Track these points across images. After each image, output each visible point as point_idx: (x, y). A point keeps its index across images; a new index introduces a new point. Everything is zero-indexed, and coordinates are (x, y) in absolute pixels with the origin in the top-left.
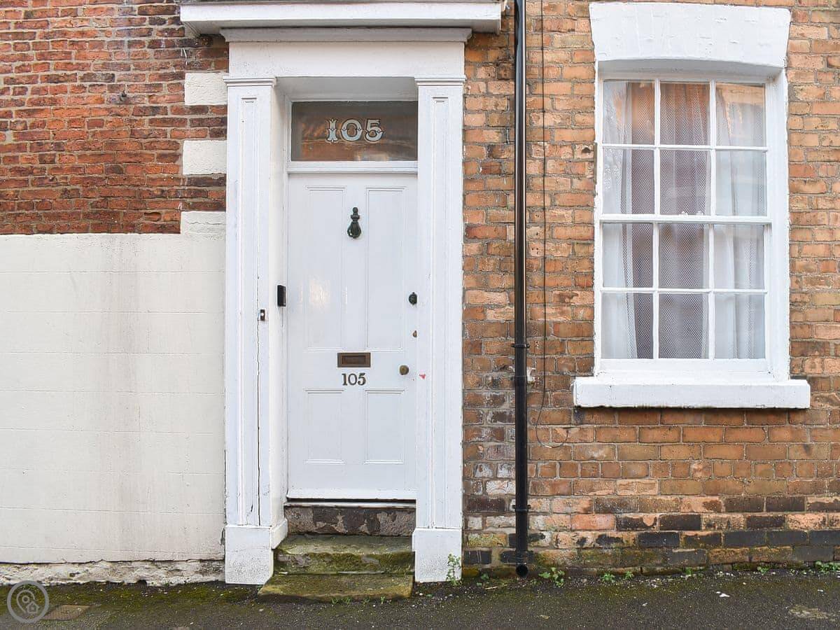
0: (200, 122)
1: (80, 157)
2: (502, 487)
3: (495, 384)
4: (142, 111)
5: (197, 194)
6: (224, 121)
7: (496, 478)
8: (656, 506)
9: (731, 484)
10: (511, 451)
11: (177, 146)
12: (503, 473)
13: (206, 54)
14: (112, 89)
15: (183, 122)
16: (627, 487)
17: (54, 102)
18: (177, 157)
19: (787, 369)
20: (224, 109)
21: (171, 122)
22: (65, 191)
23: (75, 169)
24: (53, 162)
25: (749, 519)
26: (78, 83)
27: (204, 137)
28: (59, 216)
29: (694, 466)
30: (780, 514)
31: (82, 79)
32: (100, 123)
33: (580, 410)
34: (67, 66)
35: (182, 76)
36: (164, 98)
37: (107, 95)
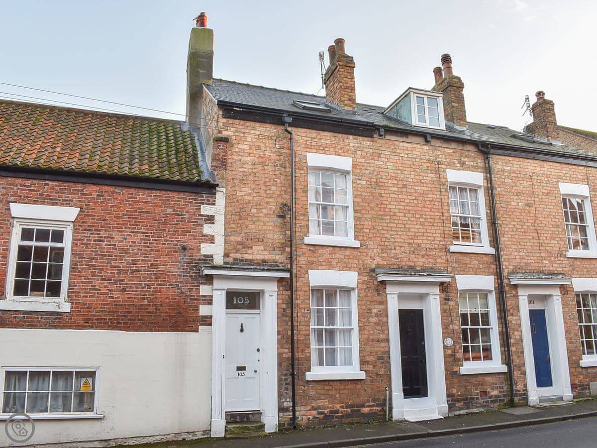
0: (205, 300)
1: (168, 309)
2: (288, 404)
3: (286, 375)
4: (187, 296)
5: (204, 321)
6: (212, 300)
7: (286, 401)
8: (328, 408)
9: (346, 400)
10: (291, 394)
11: (198, 307)
12: (288, 400)
13: (206, 280)
14: (178, 289)
15: (199, 300)
16: (320, 402)
17: (160, 292)
18: (198, 310)
19: (359, 368)
20: (212, 296)
21: (196, 299)
22: (164, 319)
23: (167, 313)
24: (160, 310)
25: (351, 410)
26: (168, 286)
27: (206, 304)
28: (161, 327)
29: (337, 396)
30: (359, 408)
31: (169, 285)
32: (175, 299)
33: (308, 381)
34: (164, 281)
35: (199, 286)
36: (194, 293)
37: (177, 291)
